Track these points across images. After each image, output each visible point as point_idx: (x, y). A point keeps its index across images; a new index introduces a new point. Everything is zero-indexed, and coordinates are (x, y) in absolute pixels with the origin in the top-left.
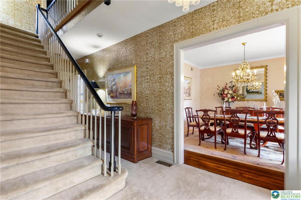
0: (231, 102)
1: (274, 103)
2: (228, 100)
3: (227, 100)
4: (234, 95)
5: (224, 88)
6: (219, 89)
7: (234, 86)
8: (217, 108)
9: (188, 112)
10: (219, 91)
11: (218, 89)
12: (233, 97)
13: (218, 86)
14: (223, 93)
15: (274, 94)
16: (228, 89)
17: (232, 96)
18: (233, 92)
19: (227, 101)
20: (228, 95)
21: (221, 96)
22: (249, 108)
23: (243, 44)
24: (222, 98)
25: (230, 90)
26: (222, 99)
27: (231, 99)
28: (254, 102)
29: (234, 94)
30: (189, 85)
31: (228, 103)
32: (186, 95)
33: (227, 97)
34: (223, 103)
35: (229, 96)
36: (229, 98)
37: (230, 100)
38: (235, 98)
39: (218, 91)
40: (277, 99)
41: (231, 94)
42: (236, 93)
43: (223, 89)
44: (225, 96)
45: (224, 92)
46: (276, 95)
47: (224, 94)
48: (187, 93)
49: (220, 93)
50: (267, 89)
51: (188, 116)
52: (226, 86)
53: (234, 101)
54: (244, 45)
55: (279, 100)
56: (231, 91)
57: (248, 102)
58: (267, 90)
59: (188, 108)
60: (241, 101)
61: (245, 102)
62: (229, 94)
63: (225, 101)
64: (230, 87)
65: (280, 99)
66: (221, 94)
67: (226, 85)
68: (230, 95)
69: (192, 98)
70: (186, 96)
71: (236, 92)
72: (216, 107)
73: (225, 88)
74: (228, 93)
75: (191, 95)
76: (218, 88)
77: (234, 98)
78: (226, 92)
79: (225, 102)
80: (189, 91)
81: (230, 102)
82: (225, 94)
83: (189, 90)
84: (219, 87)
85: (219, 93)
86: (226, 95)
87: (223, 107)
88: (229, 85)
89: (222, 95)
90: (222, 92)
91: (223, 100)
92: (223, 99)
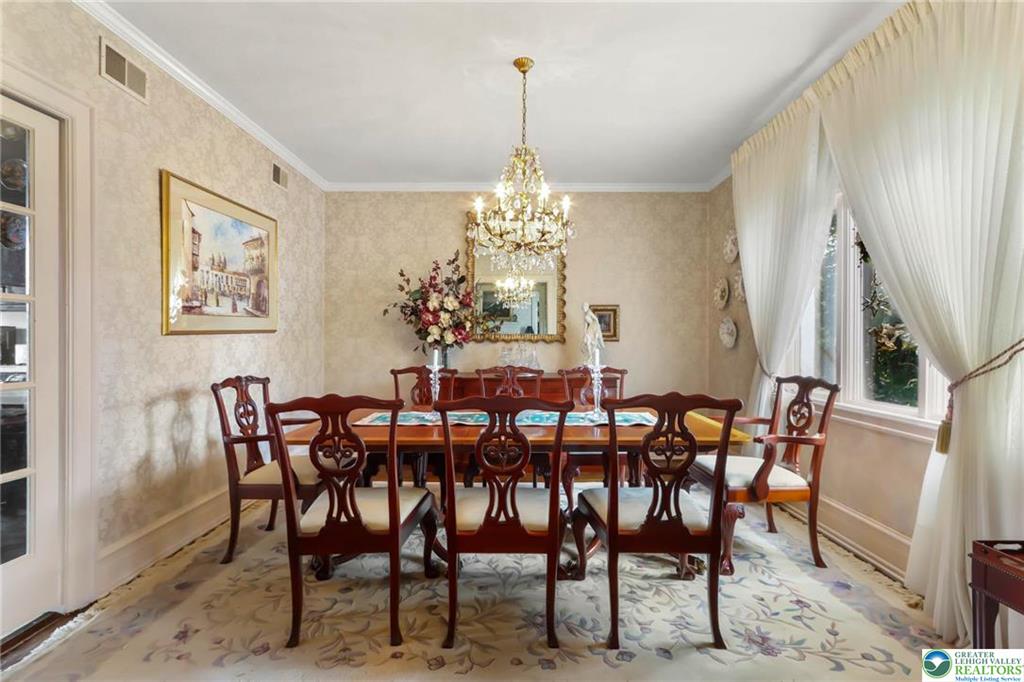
0: (452, 346)
1: (587, 350)
2: (442, 337)
3: (438, 338)
4: (462, 318)
5: (427, 281)
6: (407, 290)
7: (462, 280)
8: (401, 372)
9: (237, 407)
10: (408, 296)
11: (402, 288)
12: (458, 326)
13: (402, 275)
14: (421, 307)
15: (589, 319)
16: (440, 292)
17: (455, 318)
18: (460, 303)
19: (436, 341)
20: (442, 314)
21: (413, 318)
22: (523, 369)
23: (521, 65)
24: (420, 326)
25: (447, 295)
26: (419, 332)
27: (453, 333)
28: (527, 343)
29: (463, 313)
30: (255, 253)
31: (439, 348)
32: (234, 305)
33: (437, 324)
34: (420, 348)
35: (444, 317)
36: (445, 329)
37: (450, 338)
38: (468, 330)
39: (403, 298)
40: (597, 336)
41: (452, 313)
42: (471, 310)
43: (423, 287)
44: (430, 318)
45: (425, 301)
46: (594, 320)
47: (428, 310)
48: (241, 297)
49: (411, 304)
50: (566, 297)
51: (235, 431)
52: (433, 278)
53: (464, 339)
54: (524, 72)
55: (602, 339)
56: (451, 298)
57: (508, 346)
58: (564, 303)
59: (239, 378)
60: (486, 343)
61: (500, 345)
62: (447, 311)
63: (430, 339)
64: (448, 282)
65: (604, 336)
66: (415, 312)
67: (433, 274)
68: (447, 316)
69: (281, 326)
70: (235, 309)
71: (468, 305)
72: (393, 372)
73: (431, 285)
74: (442, 308)
75: (273, 306)
76: (400, 281)
77: (464, 328)
78: (433, 304)
79: (430, 344)
80: (259, 285)
81: (448, 345)
82: (431, 310)
83: (254, 280)
84: (408, 281)
85: (407, 306)
86: (435, 313)
87: (430, 372)
88: (446, 272)
89: (417, 314)
90: (419, 302)
91: (420, 338)
92: (423, 333)
